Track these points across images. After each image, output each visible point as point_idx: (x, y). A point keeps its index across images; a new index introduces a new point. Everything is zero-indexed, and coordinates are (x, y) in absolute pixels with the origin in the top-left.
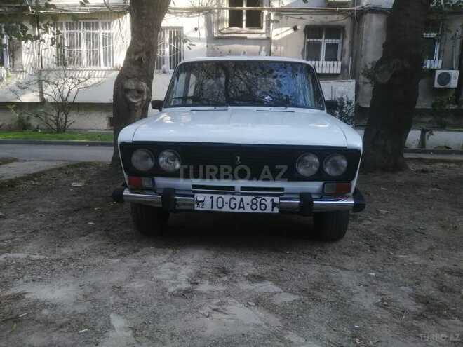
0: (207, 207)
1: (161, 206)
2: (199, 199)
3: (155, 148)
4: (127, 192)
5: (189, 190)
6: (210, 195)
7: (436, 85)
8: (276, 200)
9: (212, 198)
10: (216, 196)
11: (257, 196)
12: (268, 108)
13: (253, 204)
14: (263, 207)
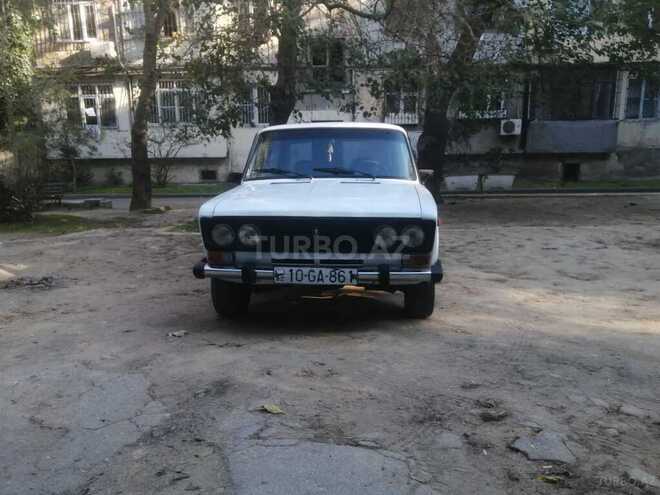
0: (287, 280)
1: (240, 281)
2: (279, 272)
3: (235, 223)
4: (207, 267)
5: (268, 264)
6: (289, 269)
7: (503, 133)
8: (355, 271)
9: (291, 271)
10: (295, 269)
11: (335, 268)
12: (354, 180)
13: (331, 276)
14: (342, 278)
